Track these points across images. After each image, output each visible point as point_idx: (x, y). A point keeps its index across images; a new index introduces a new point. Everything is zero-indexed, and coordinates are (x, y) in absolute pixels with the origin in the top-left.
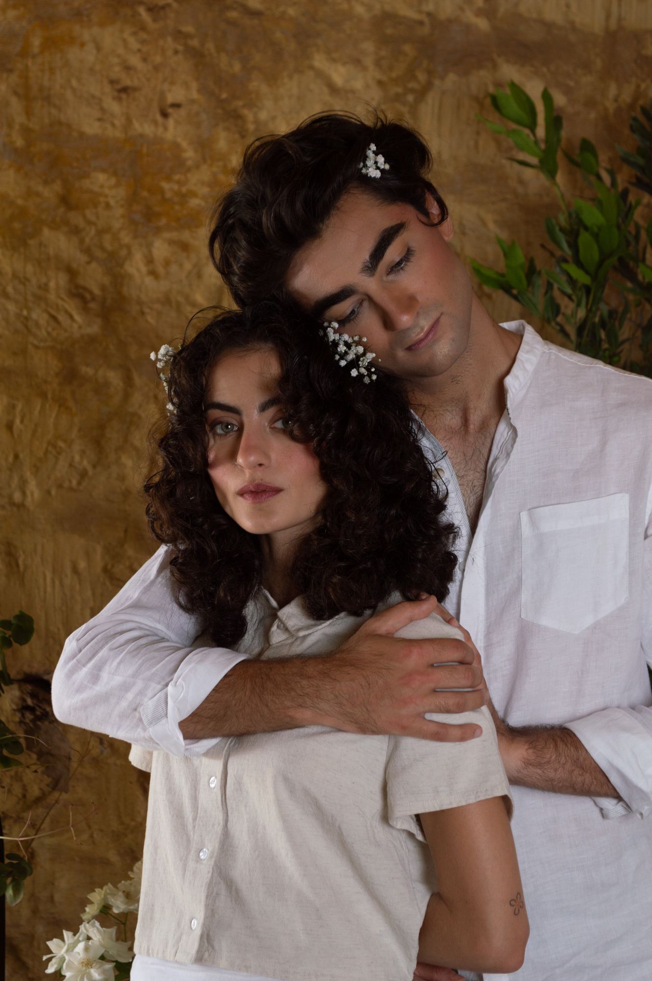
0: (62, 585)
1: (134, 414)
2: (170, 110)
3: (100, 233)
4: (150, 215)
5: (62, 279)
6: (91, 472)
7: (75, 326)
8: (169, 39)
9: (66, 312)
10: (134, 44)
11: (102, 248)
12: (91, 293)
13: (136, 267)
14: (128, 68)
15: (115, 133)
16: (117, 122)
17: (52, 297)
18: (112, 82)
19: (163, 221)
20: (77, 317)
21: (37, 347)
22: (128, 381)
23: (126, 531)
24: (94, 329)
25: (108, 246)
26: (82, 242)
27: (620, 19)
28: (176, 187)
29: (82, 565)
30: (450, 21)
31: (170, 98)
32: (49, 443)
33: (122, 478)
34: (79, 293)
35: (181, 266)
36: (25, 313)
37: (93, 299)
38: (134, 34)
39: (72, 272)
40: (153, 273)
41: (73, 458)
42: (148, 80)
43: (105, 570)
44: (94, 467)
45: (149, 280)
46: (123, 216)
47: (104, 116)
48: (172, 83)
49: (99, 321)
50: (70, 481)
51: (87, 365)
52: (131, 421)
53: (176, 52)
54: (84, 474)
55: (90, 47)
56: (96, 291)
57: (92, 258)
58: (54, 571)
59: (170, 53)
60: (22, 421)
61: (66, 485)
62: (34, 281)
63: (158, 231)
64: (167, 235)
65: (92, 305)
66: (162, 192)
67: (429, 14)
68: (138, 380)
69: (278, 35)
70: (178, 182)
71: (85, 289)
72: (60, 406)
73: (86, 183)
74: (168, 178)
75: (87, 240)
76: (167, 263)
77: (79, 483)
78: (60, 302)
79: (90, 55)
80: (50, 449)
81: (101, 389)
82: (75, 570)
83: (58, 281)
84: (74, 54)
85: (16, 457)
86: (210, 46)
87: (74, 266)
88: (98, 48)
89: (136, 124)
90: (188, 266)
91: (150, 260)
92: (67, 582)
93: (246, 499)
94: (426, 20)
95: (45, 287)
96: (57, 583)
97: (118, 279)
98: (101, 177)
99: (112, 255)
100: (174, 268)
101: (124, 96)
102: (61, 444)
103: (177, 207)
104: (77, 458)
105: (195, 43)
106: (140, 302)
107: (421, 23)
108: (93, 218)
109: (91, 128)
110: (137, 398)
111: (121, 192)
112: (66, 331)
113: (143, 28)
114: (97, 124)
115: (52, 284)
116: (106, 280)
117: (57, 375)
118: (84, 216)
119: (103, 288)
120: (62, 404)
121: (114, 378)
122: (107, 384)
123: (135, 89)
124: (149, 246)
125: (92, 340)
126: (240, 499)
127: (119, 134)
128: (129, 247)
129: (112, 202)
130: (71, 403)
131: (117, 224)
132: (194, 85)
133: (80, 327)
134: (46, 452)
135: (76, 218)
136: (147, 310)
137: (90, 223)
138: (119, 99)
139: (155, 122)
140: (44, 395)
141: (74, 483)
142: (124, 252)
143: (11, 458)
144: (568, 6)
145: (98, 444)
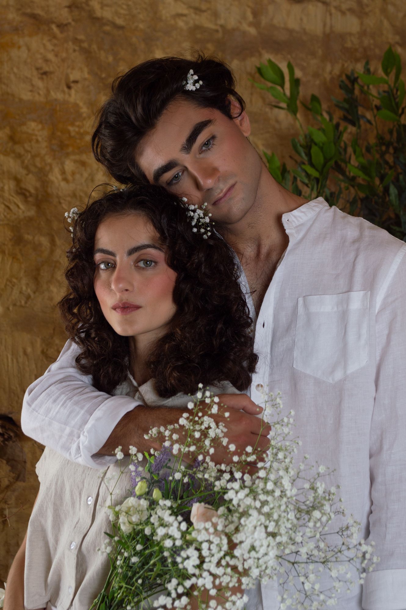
0: (18, 362)
1: (56, 262)
2: (72, 85)
3: (33, 157)
4: (62, 146)
5: (12, 184)
6: (32, 295)
7: (21, 211)
8: (70, 43)
9: (15, 203)
10: (50, 46)
11: (35, 166)
12: (29, 192)
13: (55, 176)
14: (46, 61)
15: (40, 98)
16: (41, 93)
17: (6, 195)
18: (37, 69)
19: (70, 149)
20: (22, 206)
22: (53, 242)
23: (54, 329)
24: (32, 213)
25: (39, 165)
26: (23, 162)
27: (331, 27)
28: (77, 129)
29: (29, 350)
30: (234, 30)
31: (72, 78)
32: (7, 280)
33: (51, 299)
34: (22, 193)
35: (82, 175)
37: (31, 195)
38: (50, 40)
39: (18, 181)
40: (65, 180)
41: (22, 288)
42: (59, 67)
43: (43, 352)
44: (34, 293)
45: (63, 184)
46: (47, 147)
47: (33, 89)
48: (73, 69)
49: (34, 208)
50: (21, 302)
51: (28, 234)
52: (55, 266)
53: (74, 51)
54: (28, 297)
55: (24, 49)
56: (33, 191)
57: (29, 171)
58: (13, 355)
59: (71, 51)
61: (18, 304)
63: (67, 155)
64: (73, 157)
65: (30, 199)
66: (69, 132)
67: (222, 26)
68: (58, 242)
69: (134, 40)
70: (78, 126)
71: (26, 190)
72: (13, 258)
73: (24, 128)
74: (73, 124)
75: (26, 161)
76: (73, 174)
77: (26, 303)
78: (11, 198)
79: (24, 54)
80: (8, 283)
81: (37, 247)
82: (25, 353)
83: (9, 186)
84: (14, 53)
86: (94, 47)
87: (19, 176)
88: (29, 50)
89: (52, 93)
90: (86, 175)
91: (63, 172)
92: (21, 360)
93: (117, 312)
94: (220, 29)
95: (2, 189)
96: (15, 360)
97: (45, 183)
98: (33, 125)
99: (41, 170)
100: (77, 176)
101: (45, 77)
102: (14, 280)
103: (78, 141)
104: (24, 288)
105: (85, 45)
106: (58, 197)
107: (217, 31)
108: (29, 148)
109: (26, 96)
110: (58, 252)
111: (45, 133)
112: (15, 214)
113: (55, 37)
114: (29, 94)
115: (6, 188)
116: (38, 185)
117: (11, 240)
118: (24, 148)
119: (36, 189)
120: (14, 257)
121: (44, 241)
122: (40, 245)
123: (51, 73)
124: (63, 164)
125: (30, 219)
126: (113, 311)
127: (42, 99)
128: (51, 165)
129: (40, 139)
130: (19, 256)
131: (43, 152)
132: (86, 70)
133: (23, 212)
134: (6, 285)
135: (19, 149)
136: (62, 201)
137: (27, 151)
138: (42, 79)
139: (63, 92)
140: (3, 252)
141: (23, 302)
142: (48, 168)
144: (301, 19)
145: (36, 280)
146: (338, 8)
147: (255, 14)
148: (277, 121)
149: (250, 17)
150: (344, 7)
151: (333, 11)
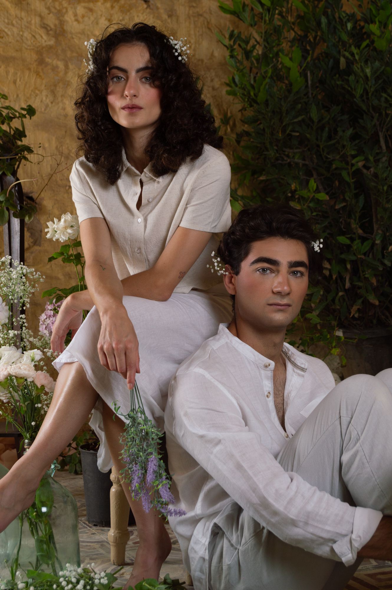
1: (69, 81)
3: (54, 1)
5: (38, 19)
6: (50, 105)
7: (43, 41)
9: (39, 34)
11: (55, 8)
12: (50, 27)
13: (69, 17)
17: (33, 27)
20: (44, 37)
21: (27, 49)
22: (67, 67)
23: (66, 132)
24: (52, 42)
25: (58, 8)
26: (46, 4)
32: (32, 91)
33: (64, 109)
34: (45, 27)
35: (89, 18)
36: (21, 33)
37: (51, 30)
39: (42, 18)
40: (77, 20)
43: (57, 148)
44: (52, 103)
45: (75, 23)
49: (54, 39)
50: (41, 109)
51: (49, 58)
52: (67, 84)
54: (47, 106)
56: (52, 26)
57: (50, 12)
60: (20, 80)
62: (25, 19)
64: (83, 4)
65: (51, 32)
68: (71, 66)
71: (47, 25)
72: (37, 75)
75: (48, 4)
76: (83, 16)
77: (45, 110)
78: (37, 30)
80: (32, 93)
81: (55, 69)
83: (36, 20)
85: (18, 96)
87: (43, 14)
90: (92, 18)
91: (75, 15)
93: (126, 111)
95: (29, 23)
97: (62, 23)
99: (59, 11)
100: (86, 19)
102: (37, 92)
104: (44, 98)
106: (71, 33)
110: (70, 74)
112: (39, 43)
115: (33, 22)
116: (57, 22)
117: (36, 61)
119: (55, 25)
120: (38, 74)
121: (61, 65)
122: (57, 67)
124: (75, 8)
125: (51, 47)
126: (122, 111)
128: (67, 9)
130: (41, 74)
133: (45, 41)
134: (31, 95)
136: (74, 37)
140: (29, 69)
141: (43, 109)
142: (64, 11)
143: (15, 96)
145: (53, 92)
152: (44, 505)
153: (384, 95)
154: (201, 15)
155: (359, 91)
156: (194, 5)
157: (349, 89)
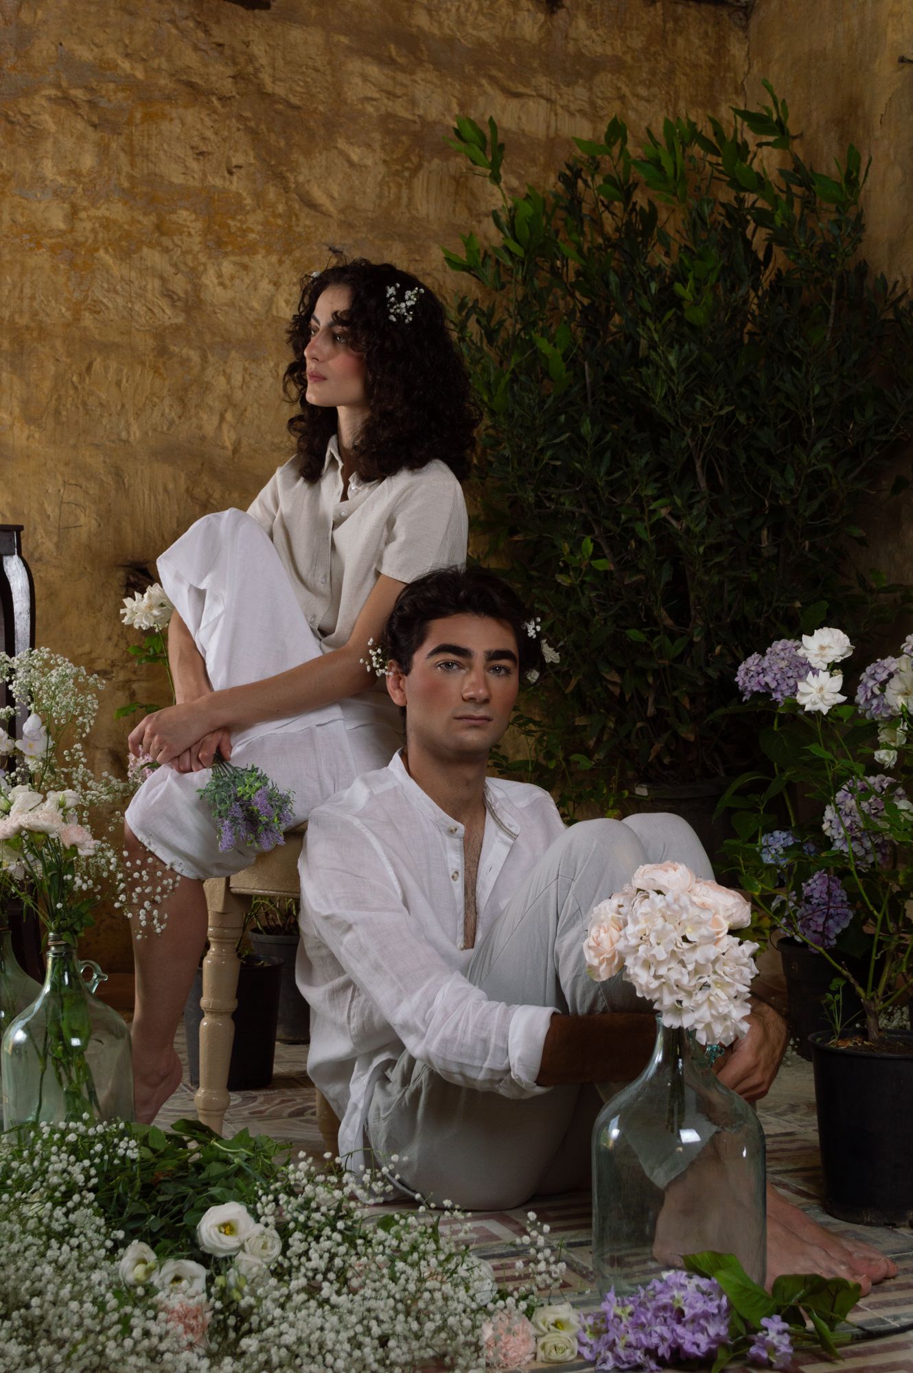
0: (156, 500)
1: (208, 383)
2: (234, 170)
3: (184, 253)
4: (220, 243)
5: (157, 283)
6: (177, 421)
7: (166, 317)
8: (234, 120)
9: (160, 307)
10: (208, 122)
11: (186, 264)
12: (177, 295)
13: (210, 279)
14: (204, 139)
15: (195, 183)
16: (196, 176)
17: (150, 296)
18: (192, 148)
19: (230, 248)
20: (167, 311)
21: (138, 330)
22: (204, 358)
23: (203, 464)
24: (180, 320)
25: (191, 264)
26: (171, 258)
27: (557, 130)
28: (239, 225)
29: (171, 486)
30: (435, 123)
31: (234, 162)
32: (147, 398)
33: (200, 427)
34: (169, 295)
35: (242, 280)
36: (130, 305)
37: (179, 299)
38: (209, 115)
39: (163, 279)
40: (222, 284)
41: (164, 410)
42: (218, 147)
43: (187, 490)
44: (180, 417)
45: (219, 289)
46: (200, 243)
47: (187, 171)
48: (236, 151)
49: (183, 314)
50: (162, 427)
51: (175, 345)
52: (206, 388)
53: (239, 130)
54: (172, 423)
55: (177, 122)
56: (182, 295)
57: (178, 271)
58: (150, 489)
59: (234, 130)
60: (127, 381)
61: (159, 429)
62: (136, 283)
63: (226, 254)
64: (232, 258)
65: (178, 304)
66: (229, 227)
67: (420, 116)
68: (211, 358)
69: (312, 123)
70: (240, 221)
71: (173, 292)
73: (174, 217)
74: (233, 218)
75: (175, 258)
76: (232, 278)
77: (169, 429)
78: (155, 300)
79: (177, 128)
80: (147, 402)
81: (184, 362)
82: (166, 490)
83: (154, 284)
84: (165, 126)
85: (123, 406)
86: (263, 127)
87: (165, 275)
88: (183, 124)
89: (210, 178)
90: (247, 281)
91: (220, 276)
92: (160, 498)
94: (418, 121)
95: (144, 288)
96: (152, 497)
97: (197, 288)
98: (184, 213)
99: (193, 270)
100: (237, 282)
101: (201, 158)
102: (155, 399)
103: (239, 239)
104: (167, 410)
105: (252, 124)
106: (212, 305)
107: (415, 122)
108: (179, 243)
109: (178, 179)
110: (210, 371)
111: (199, 225)
112: (159, 320)
113: (215, 112)
114: (182, 176)
115: (149, 287)
116: (189, 287)
117: (153, 349)
118: (173, 241)
119: (186, 293)
120: (156, 370)
121: (195, 356)
122: (189, 359)
123: (209, 153)
124: (220, 265)
125: (177, 328)
127: (197, 184)
128: (205, 265)
129: (193, 232)
130: (162, 371)
131: (196, 248)
132: (251, 153)
133: (170, 318)
134: (145, 404)
135: (166, 241)
136: (217, 310)
137: (177, 245)
138: (198, 160)
139: (224, 178)
140: (143, 363)
141: (165, 428)
142: (201, 268)
143: (119, 407)
144: (519, 118)
145: (182, 401)
146: (566, 108)
147: (462, 106)
148: (486, 238)
149: (456, 110)
150: (573, 107)
151: (559, 110)
152: (75, 1034)
153: (700, 398)
154: (429, 274)
155: (660, 392)
156: (417, 257)
157: (644, 388)
